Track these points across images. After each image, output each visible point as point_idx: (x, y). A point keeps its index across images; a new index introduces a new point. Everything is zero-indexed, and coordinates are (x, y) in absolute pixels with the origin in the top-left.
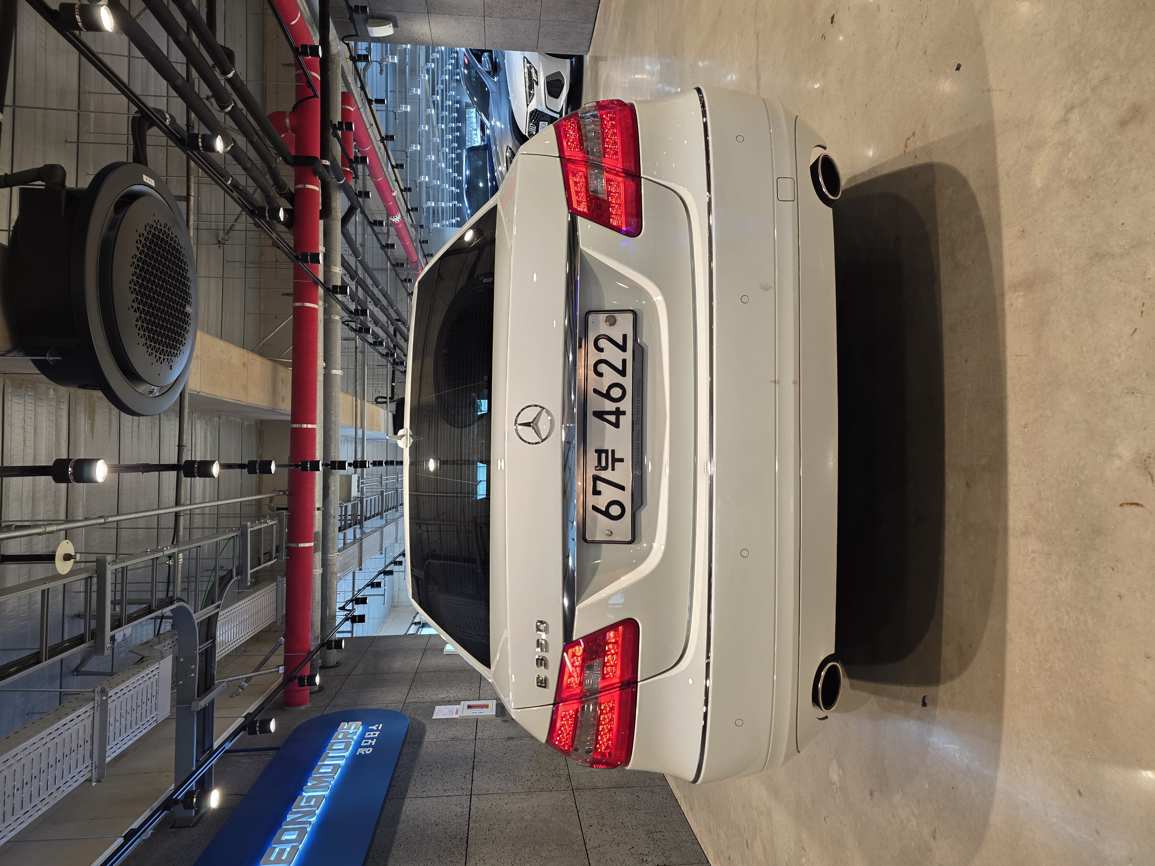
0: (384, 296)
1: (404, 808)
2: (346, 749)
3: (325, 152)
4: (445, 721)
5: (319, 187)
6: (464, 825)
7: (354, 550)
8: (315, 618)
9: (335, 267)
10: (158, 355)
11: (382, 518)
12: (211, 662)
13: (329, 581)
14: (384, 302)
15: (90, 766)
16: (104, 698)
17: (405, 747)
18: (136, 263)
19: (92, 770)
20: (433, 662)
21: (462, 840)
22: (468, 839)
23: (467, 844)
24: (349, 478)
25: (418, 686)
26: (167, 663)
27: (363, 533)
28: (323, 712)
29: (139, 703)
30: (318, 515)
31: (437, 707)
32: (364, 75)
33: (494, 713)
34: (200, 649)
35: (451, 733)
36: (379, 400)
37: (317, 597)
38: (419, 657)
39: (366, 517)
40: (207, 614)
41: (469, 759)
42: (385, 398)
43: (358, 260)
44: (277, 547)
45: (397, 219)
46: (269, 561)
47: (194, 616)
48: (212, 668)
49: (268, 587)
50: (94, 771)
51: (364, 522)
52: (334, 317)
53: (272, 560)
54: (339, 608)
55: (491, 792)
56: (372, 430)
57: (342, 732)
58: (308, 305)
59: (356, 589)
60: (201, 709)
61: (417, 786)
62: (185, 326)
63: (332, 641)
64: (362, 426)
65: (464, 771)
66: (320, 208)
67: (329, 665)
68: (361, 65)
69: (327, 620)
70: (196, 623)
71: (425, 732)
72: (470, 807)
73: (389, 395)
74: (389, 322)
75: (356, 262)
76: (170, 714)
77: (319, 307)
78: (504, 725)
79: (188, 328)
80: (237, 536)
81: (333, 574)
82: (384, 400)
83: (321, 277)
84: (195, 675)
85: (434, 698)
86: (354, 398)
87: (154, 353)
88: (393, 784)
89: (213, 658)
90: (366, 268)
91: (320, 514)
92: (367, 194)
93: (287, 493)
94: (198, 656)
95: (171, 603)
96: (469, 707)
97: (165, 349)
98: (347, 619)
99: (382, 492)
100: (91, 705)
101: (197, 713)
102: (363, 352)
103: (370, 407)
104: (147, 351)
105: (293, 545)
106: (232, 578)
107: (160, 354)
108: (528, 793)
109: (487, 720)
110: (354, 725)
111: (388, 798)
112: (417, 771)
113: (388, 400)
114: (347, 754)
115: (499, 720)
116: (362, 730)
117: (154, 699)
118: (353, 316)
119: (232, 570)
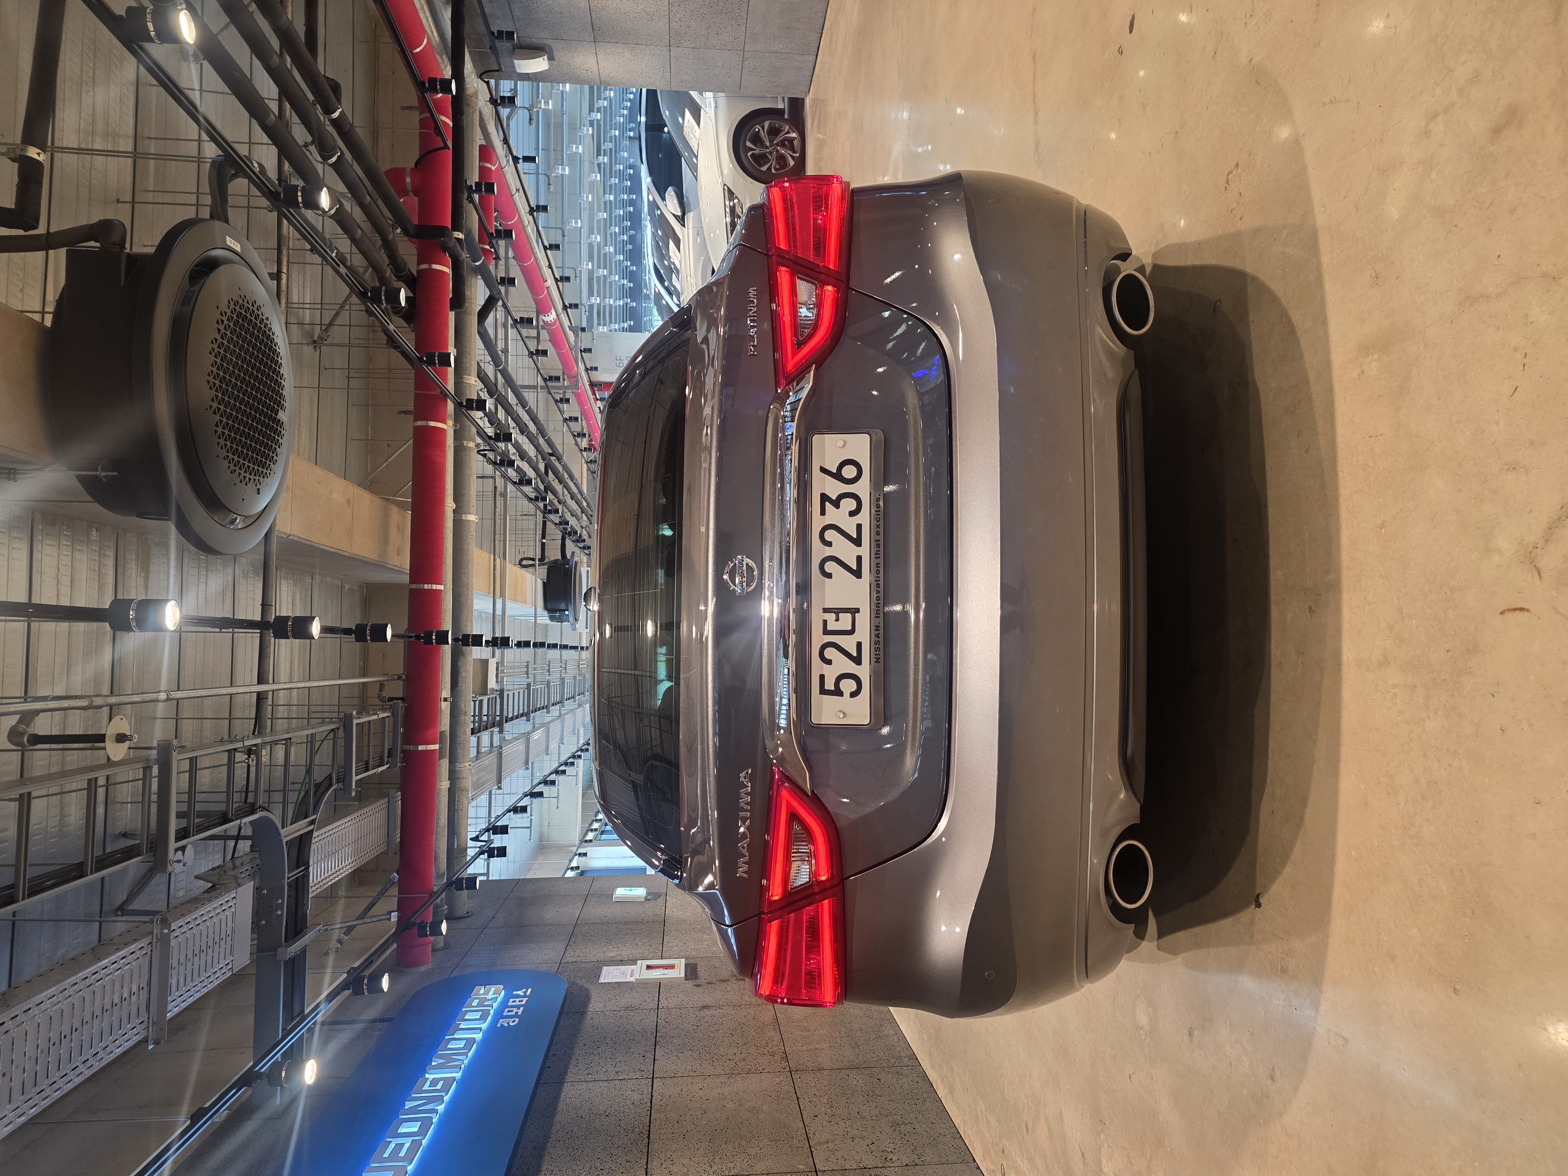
0: (532, 420)
1: (563, 1094)
2: (483, 1018)
3: (457, 225)
4: (614, 986)
5: (449, 268)
6: (644, 1115)
7: (490, 760)
8: (439, 848)
9: (470, 377)
10: (243, 474)
11: (528, 720)
12: (304, 896)
13: (458, 801)
14: (532, 428)
15: (146, 1021)
16: (166, 931)
17: (562, 1019)
18: (217, 349)
19: (148, 1027)
20: (597, 911)
21: (642, 1135)
22: (649, 1134)
23: (649, 1139)
24: (485, 663)
25: (579, 942)
26: (247, 891)
27: (502, 740)
28: (450, 975)
29: (210, 944)
30: (445, 707)
31: (605, 968)
32: (508, 125)
33: (683, 975)
34: (288, 878)
35: (625, 1000)
36: (525, 562)
37: (443, 821)
38: (580, 905)
39: (507, 718)
40: (299, 830)
41: (649, 1033)
42: (533, 559)
43: (499, 370)
44: (390, 750)
45: (551, 317)
46: (379, 766)
47: (282, 831)
48: (305, 905)
49: (378, 804)
50: (150, 1030)
51: (505, 725)
52: (467, 444)
53: (384, 765)
54: (471, 839)
55: (680, 1074)
56: (515, 600)
57: (477, 998)
58: (433, 424)
59: (493, 815)
60: (289, 959)
61: (581, 1067)
62: (277, 437)
63: (462, 879)
64: (503, 595)
65: (644, 1048)
66: (451, 296)
67: (458, 915)
68: (504, 112)
69: (456, 854)
70: (285, 840)
71: (589, 999)
72: (652, 1093)
73: (538, 556)
74: (539, 457)
75: (496, 374)
76: (249, 961)
77: (448, 427)
78: (697, 989)
79: (281, 441)
80: (338, 728)
81: (463, 790)
82: (531, 562)
83: (450, 386)
84: (283, 913)
85: (601, 956)
86: (492, 556)
87: (238, 471)
88: (548, 1064)
89: (305, 892)
90: (509, 381)
91: (447, 707)
92: (511, 281)
93: (404, 677)
94: (286, 887)
95: (253, 812)
96: (649, 967)
97: (252, 466)
98: (482, 853)
99: (529, 685)
100: (148, 940)
101: (284, 964)
102: (504, 495)
103: (512, 570)
104: (229, 467)
105: (411, 748)
106: (331, 785)
107: (245, 472)
108: (730, 1075)
109: (673, 984)
110: (493, 989)
111: (541, 1082)
112: (578, 1048)
113: (537, 562)
114: (484, 1026)
115: (690, 984)
116: (504, 996)
117: (229, 939)
118: (492, 442)
119: (331, 774)
